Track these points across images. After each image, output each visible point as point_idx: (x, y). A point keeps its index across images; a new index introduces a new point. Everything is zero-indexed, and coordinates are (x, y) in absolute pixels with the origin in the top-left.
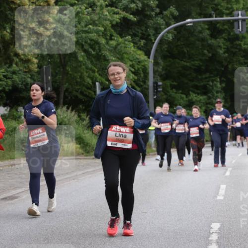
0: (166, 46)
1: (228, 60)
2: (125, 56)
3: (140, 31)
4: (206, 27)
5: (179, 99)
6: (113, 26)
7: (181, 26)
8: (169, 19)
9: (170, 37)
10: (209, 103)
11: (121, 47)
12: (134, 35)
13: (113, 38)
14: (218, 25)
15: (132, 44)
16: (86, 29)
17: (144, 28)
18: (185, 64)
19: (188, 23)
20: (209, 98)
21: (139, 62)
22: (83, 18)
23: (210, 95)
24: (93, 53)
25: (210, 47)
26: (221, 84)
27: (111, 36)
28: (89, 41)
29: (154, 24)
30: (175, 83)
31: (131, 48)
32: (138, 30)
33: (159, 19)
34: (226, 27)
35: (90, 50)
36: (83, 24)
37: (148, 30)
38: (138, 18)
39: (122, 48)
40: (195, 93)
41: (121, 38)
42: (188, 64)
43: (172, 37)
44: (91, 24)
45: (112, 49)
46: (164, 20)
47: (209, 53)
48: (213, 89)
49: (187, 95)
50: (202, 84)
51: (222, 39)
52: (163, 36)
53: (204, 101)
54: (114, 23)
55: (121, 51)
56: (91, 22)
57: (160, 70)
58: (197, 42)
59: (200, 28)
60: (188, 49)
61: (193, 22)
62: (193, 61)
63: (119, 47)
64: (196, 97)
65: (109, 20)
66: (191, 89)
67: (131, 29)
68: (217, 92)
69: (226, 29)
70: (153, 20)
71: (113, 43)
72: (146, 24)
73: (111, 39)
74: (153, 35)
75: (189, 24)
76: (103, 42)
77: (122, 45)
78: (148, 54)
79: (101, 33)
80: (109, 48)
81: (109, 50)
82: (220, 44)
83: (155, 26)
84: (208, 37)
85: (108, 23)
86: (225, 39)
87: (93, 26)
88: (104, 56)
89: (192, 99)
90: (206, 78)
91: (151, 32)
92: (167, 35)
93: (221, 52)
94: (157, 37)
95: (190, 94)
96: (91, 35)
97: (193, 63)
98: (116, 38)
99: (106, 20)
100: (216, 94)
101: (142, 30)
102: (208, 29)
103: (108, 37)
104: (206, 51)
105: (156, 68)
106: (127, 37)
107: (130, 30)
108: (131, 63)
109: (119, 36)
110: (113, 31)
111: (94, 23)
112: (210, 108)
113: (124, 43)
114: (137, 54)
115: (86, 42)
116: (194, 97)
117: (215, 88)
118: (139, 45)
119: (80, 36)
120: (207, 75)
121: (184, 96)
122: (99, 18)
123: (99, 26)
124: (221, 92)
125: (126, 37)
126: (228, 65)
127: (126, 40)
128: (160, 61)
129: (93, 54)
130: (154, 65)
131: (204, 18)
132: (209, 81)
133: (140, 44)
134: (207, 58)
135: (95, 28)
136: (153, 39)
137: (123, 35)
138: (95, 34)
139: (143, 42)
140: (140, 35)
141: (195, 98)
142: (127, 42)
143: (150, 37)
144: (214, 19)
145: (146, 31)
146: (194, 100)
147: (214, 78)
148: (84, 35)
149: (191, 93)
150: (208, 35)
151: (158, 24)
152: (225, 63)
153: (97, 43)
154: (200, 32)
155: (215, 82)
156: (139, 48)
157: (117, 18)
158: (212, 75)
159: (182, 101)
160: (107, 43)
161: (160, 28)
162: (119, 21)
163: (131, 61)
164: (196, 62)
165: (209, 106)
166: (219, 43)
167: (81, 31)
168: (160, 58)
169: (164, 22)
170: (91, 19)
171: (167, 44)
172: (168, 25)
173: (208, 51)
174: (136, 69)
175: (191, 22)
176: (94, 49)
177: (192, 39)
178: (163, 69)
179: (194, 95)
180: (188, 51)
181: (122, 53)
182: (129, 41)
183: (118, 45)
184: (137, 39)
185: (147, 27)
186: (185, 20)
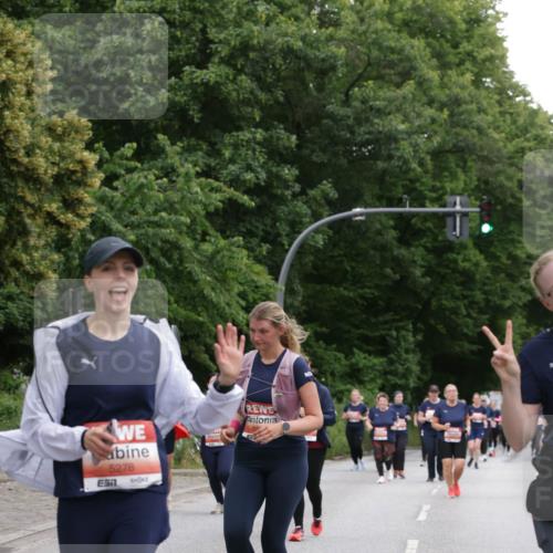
0: (312, 258)
1: (432, 289)
2: (231, 274)
3: (261, 227)
4: (392, 223)
5: (332, 361)
6: (209, 215)
7: (343, 220)
8: (320, 205)
9: (320, 240)
10: (391, 373)
11: (224, 256)
12: (248, 234)
13: (208, 238)
14: (413, 221)
15: (245, 252)
16: (156, 218)
17: (268, 221)
18: (346, 293)
19: (356, 215)
20: (391, 362)
21: (257, 287)
22: (151, 197)
23: (392, 356)
24: (168, 266)
25: (398, 263)
26: (414, 336)
27: (205, 234)
28: (159, 244)
29: (289, 214)
30: (324, 329)
31: (242, 259)
32: (257, 224)
33: (300, 204)
34: (429, 224)
35: (162, 260)
36: (150, 208)
37: (278, 224)
38: (258, 200)
39: (225, 260)
40: (364, 352)
41: (224, 238)
42: (351, 294)
43: (324, 239)
44: (165, 210)
45: (204, 259)
46: (310, 207)
47: (395, 273)
48: (399, 344)
49: (349, 354)
50: (377, 334)
51: (421, 249)
52: (306, 238)
53: (381, 368)
54: (211, 209)
55: (223, 265)
56: (166, 205)
57: (296, 304)
58: (372, 252)
59: (378, 226)
60: (353, 264)
61: (367, 215)
62: (362, 288)
63: (219, 257)
64: (365, 358)
65: (201, 202)
66: (356, 342)
67: (243, 221)
68: (407, 351)
69: (429, 229)
70: (287, 206)
71: (207, 247)
72: (274, 213)
73: (204, 240)
74: (287, 235)
75: (357, 218)
76: (188, 245)
77: (225, 253)
78: (274, 272)
79: (185, 229)
80: (198, 257)
81: (199, 262)
82: (416, 258)
83: (290, 217)
84: (395, 243)
85: (199, 207)
86: (426, 248)
87: (170, 214)
88: (190, 273)
89: (357, 364)
90: (386, 322)
91: (283, 228)
92: (313, 237)
93: (418, 272)
94: (294, 239)
95: (353, 354)
96: (163, 230)
97: (360, 291)
98: (213, 240)
99: (195, 203)
100: (404, 356)
101: (266, 225)
102: (395, 228)
103: (198, 237)
104: (388, 271)
105: (289, 301)
106: (236, 239)
107: (241, 224)
108: (241, 288)
109: (219, 234)
110: (207, 224)
111: (170, 208)
112: (393, 382)
113: (229, 250)
114: (252, 271)
115: (154, 245)
116: (361, 358)
117: (403, 344)
118: (257, 253)
119: (143, 231)
120: (388, 316)
121: (341, 356)
122: (183, 198)
123: (182, 215)
124: (414, 351)
125: (233, 237)
126: (430, 299)
127: (233, 244)
128: (298, 287)
129: (168, 269)
130: (285, 294)
131: (388, 206)
132: (390, 330)
133: (260, 252)
134: (390, 283)
135: (173, 217)
136: (286, 242)
137: (228, 233)
138: (173, 230)
139: (265, 248)
140: (261, 233)
141: (364, 361)
142: (234, 249)
143: (279, 239)
144: (408, 209)
145: (273, 226)
146: (361, 365)
147: (401, 324)
148: (151, 231)
149: (355, 350)
150: (394, 238)
151: (298, 214)
152: (425, 296)
153: (176, 246)
154: (379, 233)
155: (404, 333)
156: (258, 260)
157: (216, 200)
158: (397, 317)
159: (337, 366)
160: (196, 248)
161: (301, 223)
162: (221, 205)
163: (240, 283)
164: (368, 291)
165: (389, 377)
166: (414, 255)
167: (145, 222)
168: (297, 281)
169: (309, 212)
170: (166, 200)
171: (312, 254)
172: (316, 217)
173: (392, 269)
174: (251, 300)
175: (361, 214)
176: (169, 259)
177: (362, 245)
178: (303, 303)
179: (362, 355)
180: (353, 268)
181: (224, 270)
182: (238, 247)
183: (217, 252)
184: (255, 241)
185: (276, 219)
186: (350, 210)
